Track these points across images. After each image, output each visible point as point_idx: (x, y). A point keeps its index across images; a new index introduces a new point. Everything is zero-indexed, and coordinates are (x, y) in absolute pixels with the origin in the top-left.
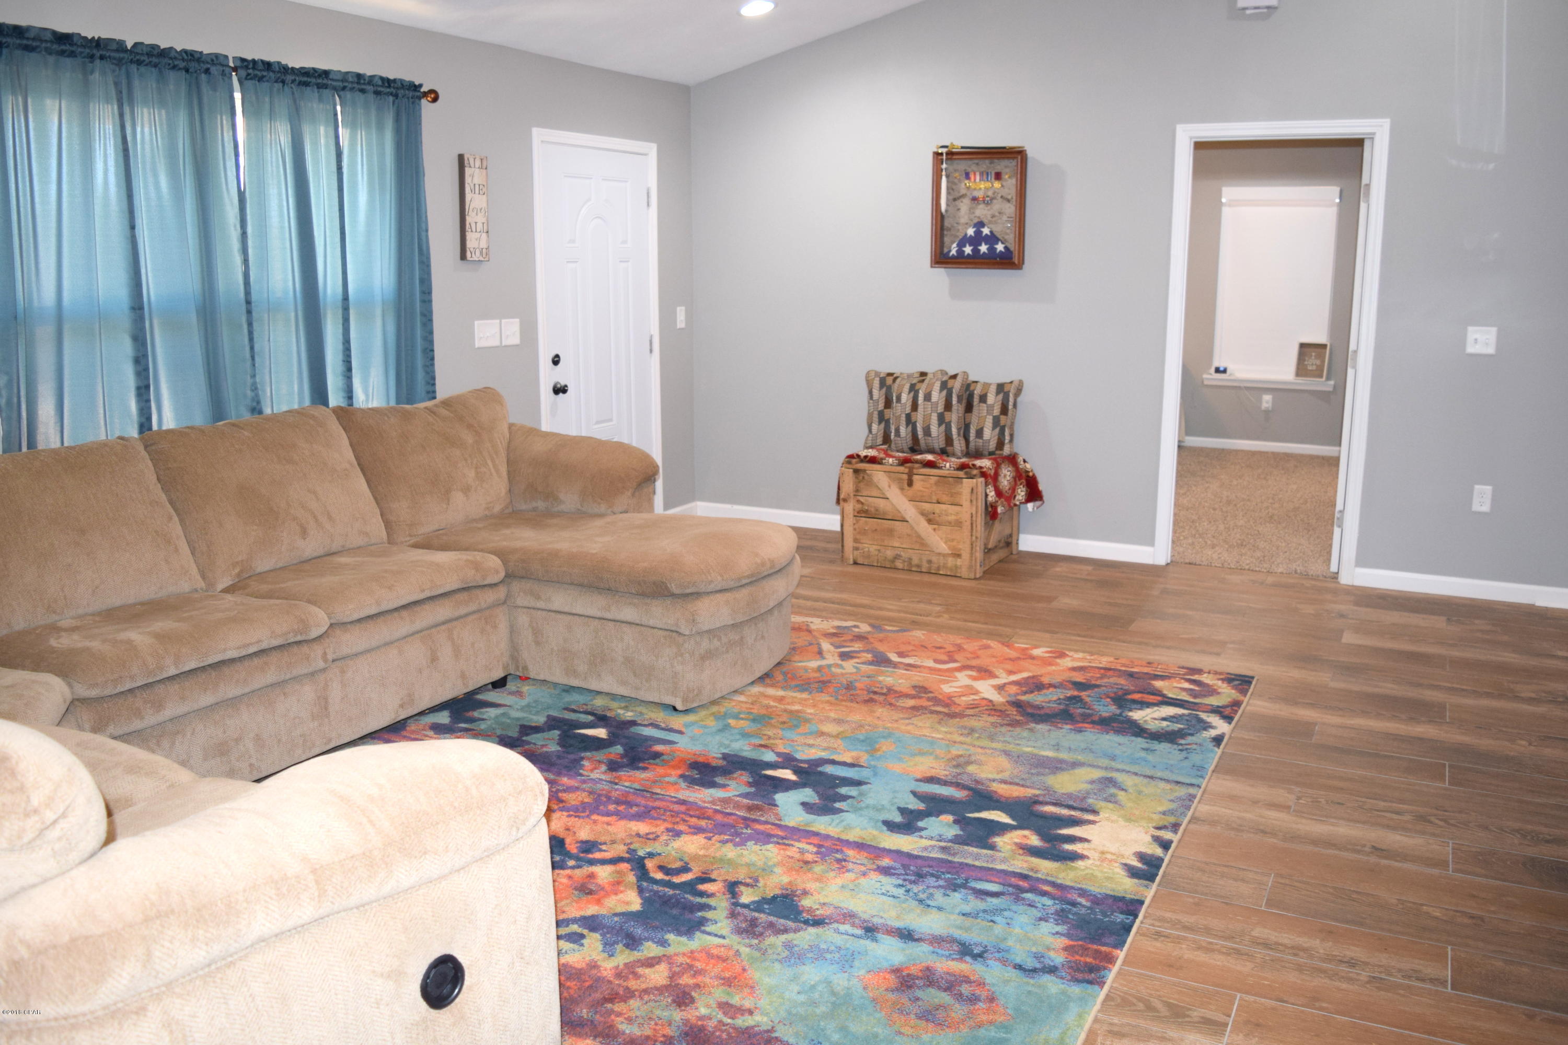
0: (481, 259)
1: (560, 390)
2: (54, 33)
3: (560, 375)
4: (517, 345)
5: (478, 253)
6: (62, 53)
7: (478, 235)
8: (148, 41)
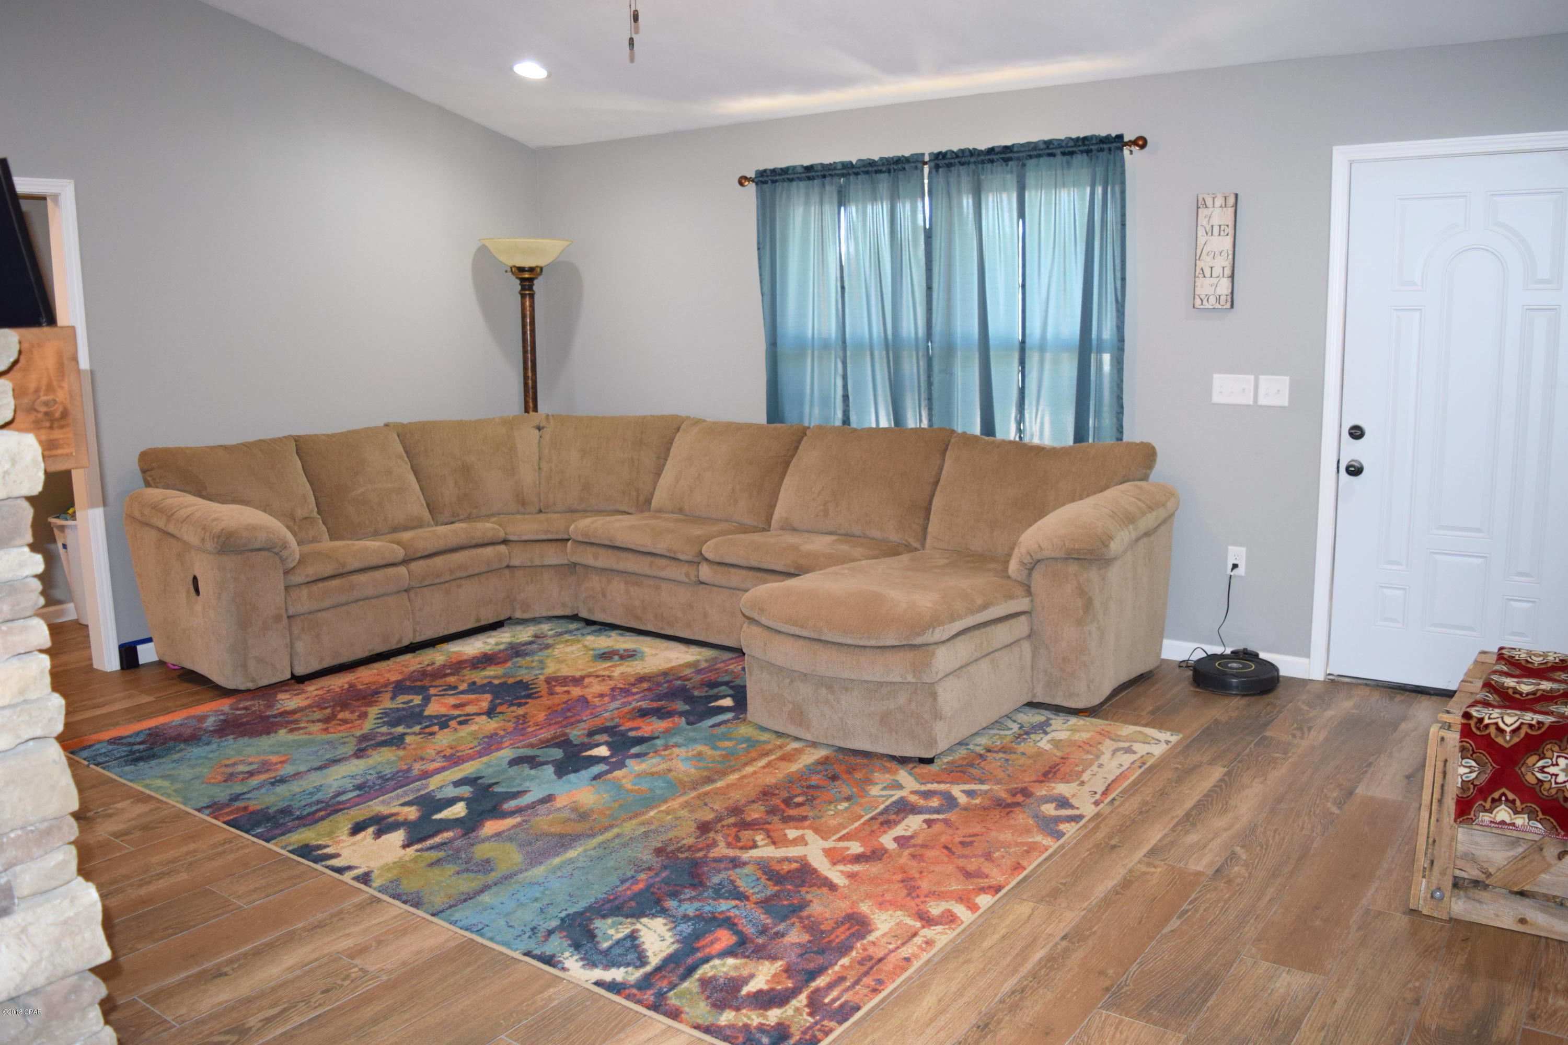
0: (1217, 306)
1: (1355, 470)
2: (802, 166)
3: (1354, 451)
4: (1284, 407)
5: (1212, 300)
6: (809, 178)
7: (1214, 281)
8: (864, 157)
